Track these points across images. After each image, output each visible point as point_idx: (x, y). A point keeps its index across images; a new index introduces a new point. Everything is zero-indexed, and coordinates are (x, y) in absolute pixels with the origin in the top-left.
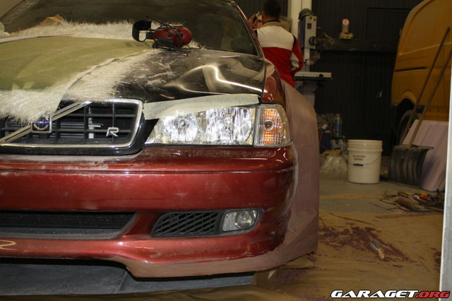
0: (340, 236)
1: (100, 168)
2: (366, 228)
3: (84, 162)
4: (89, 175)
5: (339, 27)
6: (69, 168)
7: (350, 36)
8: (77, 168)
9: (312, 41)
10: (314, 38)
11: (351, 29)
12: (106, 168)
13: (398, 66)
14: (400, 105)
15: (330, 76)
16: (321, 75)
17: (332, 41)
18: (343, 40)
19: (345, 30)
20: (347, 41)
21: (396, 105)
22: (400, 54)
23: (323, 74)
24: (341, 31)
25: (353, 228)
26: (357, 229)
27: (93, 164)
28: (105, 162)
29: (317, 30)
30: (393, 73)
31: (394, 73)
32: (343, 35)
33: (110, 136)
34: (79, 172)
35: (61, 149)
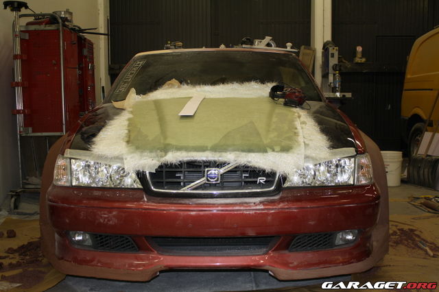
0: (392, 237)
1: (258, 207)
2: (409, 229)
3: (246, 203)
4: (251, 212)
5: (354, 53)
6: (237, 208)
7: (364, 60)
8: (242, 208)
9: (335, 68)
10: (336, 65)
11: (364, 54)
12: (262, 207)
13: (406, 86)
14: (410, 119)
15: (351, 96)
16: (344, 96)
17: (348, 65)
18: (357, 63)
19: (359, 55)
20: (361, 64)
21: (407, 118)
22: (408, 76)
23: (345, 94)
24: (355, 57)
25: (399, 230)
26: (401, 230)
27: (253, 204)
28: (261, 203)
29: (339, 58)
30: (402, 91)
31: (404, 92)
32: (358, 60)
33: (260, 183)
34: (244, 210)
35: (226, 194)
